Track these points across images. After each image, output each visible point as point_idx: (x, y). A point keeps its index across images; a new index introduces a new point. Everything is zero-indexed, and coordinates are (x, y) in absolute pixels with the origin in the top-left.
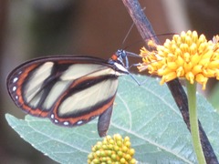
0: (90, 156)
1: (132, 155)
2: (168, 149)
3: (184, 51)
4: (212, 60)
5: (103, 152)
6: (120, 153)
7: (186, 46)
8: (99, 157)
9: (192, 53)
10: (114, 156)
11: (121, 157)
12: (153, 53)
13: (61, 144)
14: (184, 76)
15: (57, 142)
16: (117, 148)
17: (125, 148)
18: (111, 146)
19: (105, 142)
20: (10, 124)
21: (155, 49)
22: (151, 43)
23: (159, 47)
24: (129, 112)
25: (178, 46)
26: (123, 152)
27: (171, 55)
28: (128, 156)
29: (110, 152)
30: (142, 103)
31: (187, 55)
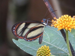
0: (37, 52)
1: (49, 52)
2: (60, 49)
3: (65, 21)
4: (73, 24)
5: (41, 51)
6: (46, 51)
7: (65, 19)
8: (40, 52)
9: (67, 21)
10: (44, 52)
11: (46, 52)
12: (55, 21)
13: (29, 48)
14: (65, 28)
15: (28, 47)
16: (45, 49)
17: (47, 50)
18: (43, 49)
19: (42, 48)
20: (14, 42)
21: (56, 20)
22: (55, 18)
23: (57, 19)
24: (49, 38)
25: (63, 19)
26: (47, 51)
27: (61, 22)
28: (48, 52)
29: (43, 51)
30: (52, 35)
31: (65, 22)
